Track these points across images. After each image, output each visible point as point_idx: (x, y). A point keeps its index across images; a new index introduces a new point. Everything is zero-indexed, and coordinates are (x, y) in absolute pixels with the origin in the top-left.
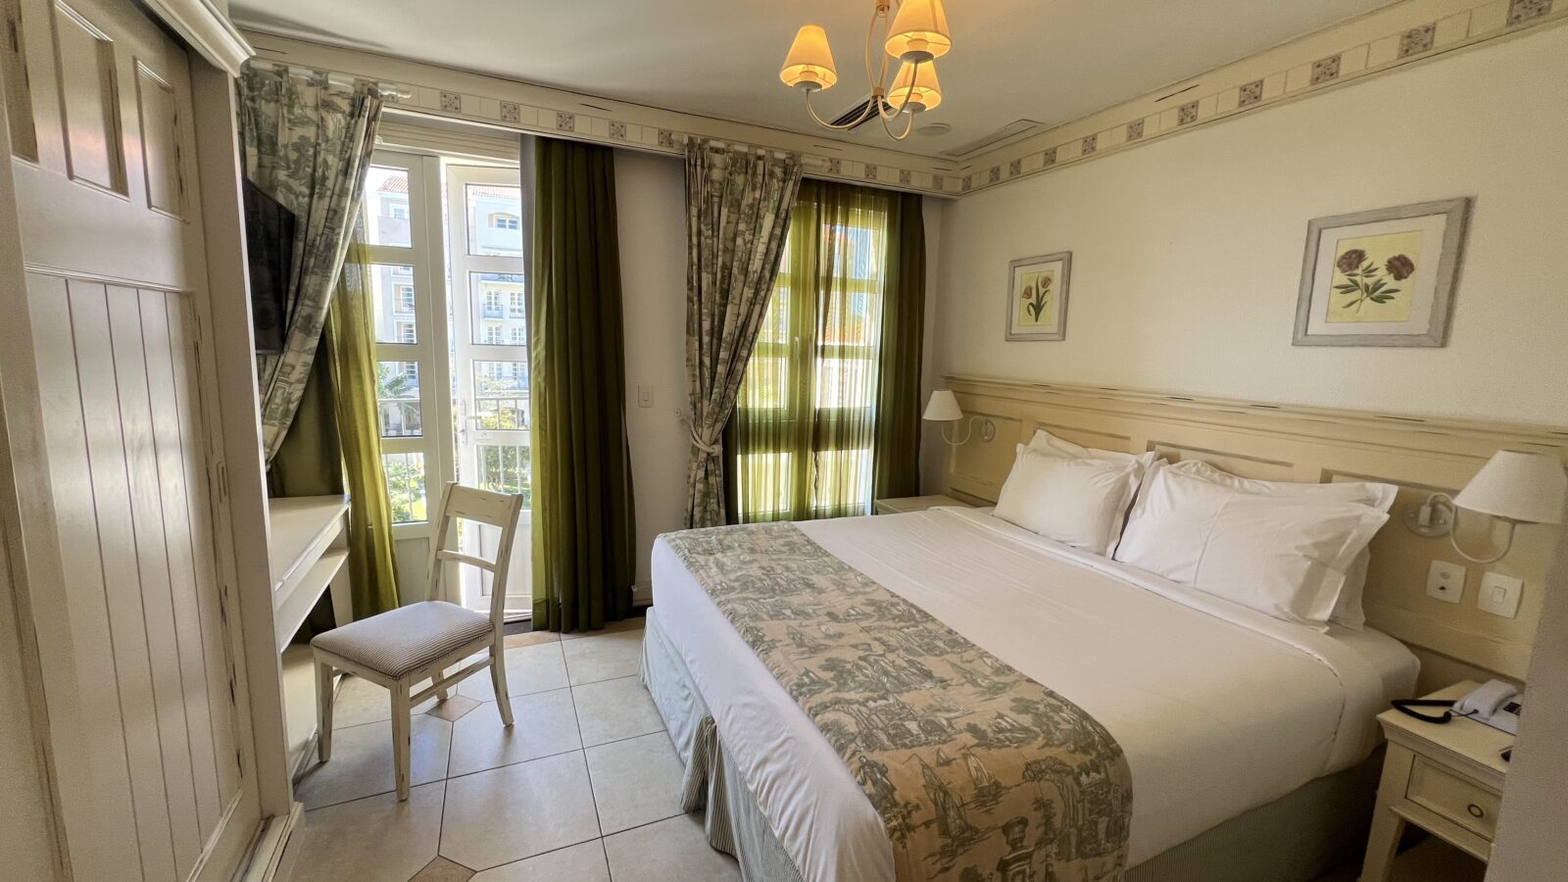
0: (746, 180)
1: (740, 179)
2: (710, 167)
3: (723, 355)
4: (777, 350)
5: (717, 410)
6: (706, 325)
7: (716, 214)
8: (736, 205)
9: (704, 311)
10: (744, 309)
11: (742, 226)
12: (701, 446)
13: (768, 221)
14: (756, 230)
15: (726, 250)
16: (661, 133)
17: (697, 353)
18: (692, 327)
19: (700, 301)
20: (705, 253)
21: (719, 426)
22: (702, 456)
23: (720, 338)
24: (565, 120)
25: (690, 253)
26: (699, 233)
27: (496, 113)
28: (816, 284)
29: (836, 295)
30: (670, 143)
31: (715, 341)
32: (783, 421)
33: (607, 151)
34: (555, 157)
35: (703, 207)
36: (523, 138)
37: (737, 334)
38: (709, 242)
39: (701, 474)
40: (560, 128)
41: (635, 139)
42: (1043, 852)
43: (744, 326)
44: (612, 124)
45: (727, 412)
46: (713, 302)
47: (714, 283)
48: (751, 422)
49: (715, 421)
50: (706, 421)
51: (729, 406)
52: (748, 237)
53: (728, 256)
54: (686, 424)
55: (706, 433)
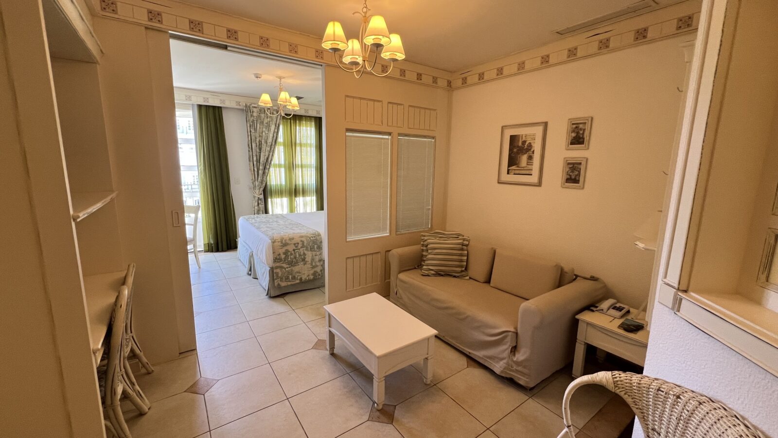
0: (265, 116)
1: (263, 115)
2: (253, 112)
3: (261, 167)
4: (280, 166)
5: (260, 184)
6: (255, 159)
7: (256, 126)
8: (262, 123)
9: (254, 154)
10: (267, 154)
11: (264, 129)
12: (256, 195)
13: (273, 127)
14: (269, 130)
15: (260, 136)
16: (237, 102)
17: (252, 167)
18: (250, 159)
19: (252, 151)
20: (253, 138)
21: (262, 189)
22: (257, 199)
23: (260, 162)
24: (206, 99)
25: (248, 137)
26: (250, 131)
27: (184, 98)
28: (291, 145)
29: (298, 148)
30: (240, 105)
31: (258, 164)
32: (284, 188)
33: (220, 108)
34: (203, 110)
35: (251, 124)
36: (193, 105)
37: (265, 161)
38: (254, 134)
39: (256, 204)
40: (204, 101)
41: (228, 103)
42: (302, 249)
43: (267, 159)
44: (221, 100)
45: (264, 185)
46: (257, 152)
47: (256, 146)
48: (273, 188)
49: (260, 188)
50: (257, 188)
51: (264, 183)
52: (267, 132)
53: (260, 139)
54: (251, 189)
55: (257, 191)
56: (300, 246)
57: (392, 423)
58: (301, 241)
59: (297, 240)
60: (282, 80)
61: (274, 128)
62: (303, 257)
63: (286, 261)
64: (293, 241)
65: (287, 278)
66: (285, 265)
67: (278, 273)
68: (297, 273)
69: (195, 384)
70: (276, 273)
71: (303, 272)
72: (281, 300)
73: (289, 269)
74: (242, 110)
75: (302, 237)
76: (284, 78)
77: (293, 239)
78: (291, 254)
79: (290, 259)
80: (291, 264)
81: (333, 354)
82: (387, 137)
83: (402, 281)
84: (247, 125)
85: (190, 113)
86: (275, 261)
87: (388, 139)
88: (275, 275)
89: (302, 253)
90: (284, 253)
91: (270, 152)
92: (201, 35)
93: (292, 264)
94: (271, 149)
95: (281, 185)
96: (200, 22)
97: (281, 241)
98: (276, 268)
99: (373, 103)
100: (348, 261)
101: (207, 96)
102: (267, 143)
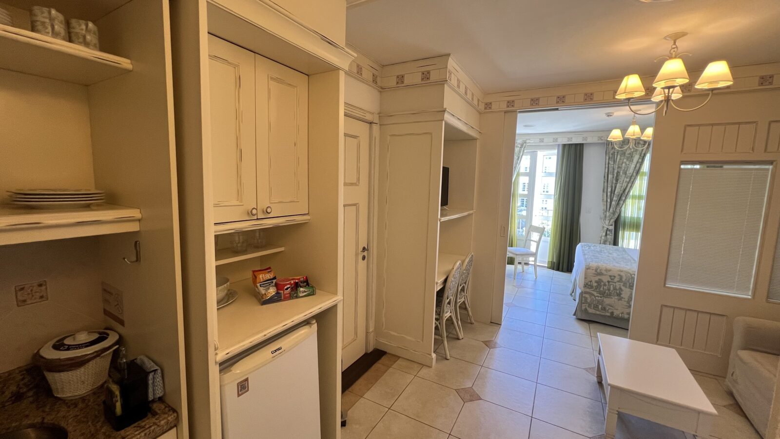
0: (628, 147)
1: (625, 146)
3: (615, 198)
4: (640, 197)
5: (612, 215)
6: (609, 190)
7: (616, 157)
9: (609, 186)
10: (625, 184)
11: (625, 160)
12: (605, 226)
13: (636, 158)
14: (631, 161)
15: (619, 168)
17: (606, 198)
18: (604, 190)
19: (608, 182)
20: (611, 169)
21: (613, 220)
22: (605, 229)
23: (614, 194)
24: (571, 139)
25: (605, 169)
26: (609, 163)
27: (552, 141)
30: (602, 140)
31: (612, 194)
33: (582, 144)
34: (567, 148)
35: (611, 156)
36: (559, 145)
37: (621, 192)
38: (612, 166)
39: (604, 234)
40: (568, 141)
41: (590, 139)
42: (619, 283)
43: (625, 190)
44: (583, 138)
45: (616, 216)
46: (612, 183)
47: (613, 177)
48: (627, 221)
49: (611, 218)
50: (607, 219)
51: (617, 214)
52: (627, 163)
53: (619, 170)
54: (601, 218)
55: (607, 222)
56: (616, 280)
58: (619, 275)
59: (615, 273)
61: (638, 158)
62: (618, 292)
63: (598, 290)
64: (610, 272)
65: (597, 307)
66: (595, 293)
67: (587, 298)
68: (610, 306)
69: (489, 341)
70: (585, 297)
71: (617, 308)
72: (586, 324)
73: (600, 298)
74: (603, 144)
75: (620, 272)
77: (610, 270)
78: (605, 285)
79: (602, 289)
80: (603, 294)
81: (600, 383)
82: (767, 167)
84: (606, 157)
85: (556, 151)
86: (586, 286)
87: (768, 169)
88: (583, 299)
89: (618, 287)
90: (596, 282)
91: (628, 183)
92: (538, 106)
94: (630, 180)
95: (638, 218)
96: (538, 99)
97: (596, 270)
98: (586, 293)
99: (737, 126)
100: (665, 310)
101: (570, 136)
102: (626, 174)
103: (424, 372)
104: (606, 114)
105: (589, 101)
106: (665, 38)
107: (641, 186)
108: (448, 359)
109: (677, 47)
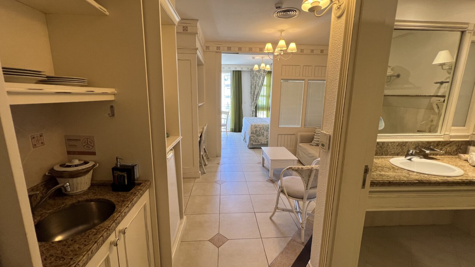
1: (258, 73)
2: (253, 72)
3: (255, 97)
4: (264, 96)
5: (254, 104)
6: (253, 93)
7: (254, 78)
8: (257, 76)
9: (252, 91)
10: (258, 90)
11: (258, 79)
12: (252, 109)
13: (262, 78)
15: (256, 82)
16: (247, 68)
17: (252, 96)
18: (251, 93)
19: (252, 89)
20: (253, 83)
21: (255, 106)
22: (252, 111)
23: (255, 94)
24: (236, 68)
25: (251, 83)
26: (252, 81)
28: (270, 86)
32: (265, 106)
33: (240, 71)
34: (235, 72)
36: (231, 71)
39: (252, 113)
41: (244, 69)
43: (258, 93)
44: (241, 68)
45: (256, 105)
46: (254, 90)
47: (254, 87)
48: (260, 106)
50: (253, 106)
51: (256, 104)
52: (259, 80)
53: (256, 83)
54: (250, 106)
55: (253, 107)
56: (262, 129)
57: (273, 183)
58: (263, 127)
59: (261, 126)
60: (263, 58)
62: (263, 134)
65: (256, 141)
66: (255, 136)
67: (253, 138)
68: (260, 140)
69: (219, 163)
71: (263, 140)
72: (253, 149)
74: (249, 71)
75: (263, 125)
76: (264, 57)
77: (259, 125)
78: (258, 132)
79: (257, 134)
81: (263, 166)
82: (302, 81)
83: (300, 146)
84: (251, 78)
85: (230, 74)
86: (252, 134)
87: (303, 82)
88: (251, 139)
89: (262, 132)
90: (255, 131)
92: (230, 51)
93: (258, 136)
94: (260, 88)
95: (263, 105)
96: (230, 48)
97: (255, 126)
98: (252, 136)
99: (295, 66)
100: (279, 136)
101: (236, 66)
102: (258, 86)
103: (197, 180)
104: (252, 57)
105: (250, 51)
106: (278, 31)
107: (264, 91)
108: (205, 173)
109: (282, 35)
